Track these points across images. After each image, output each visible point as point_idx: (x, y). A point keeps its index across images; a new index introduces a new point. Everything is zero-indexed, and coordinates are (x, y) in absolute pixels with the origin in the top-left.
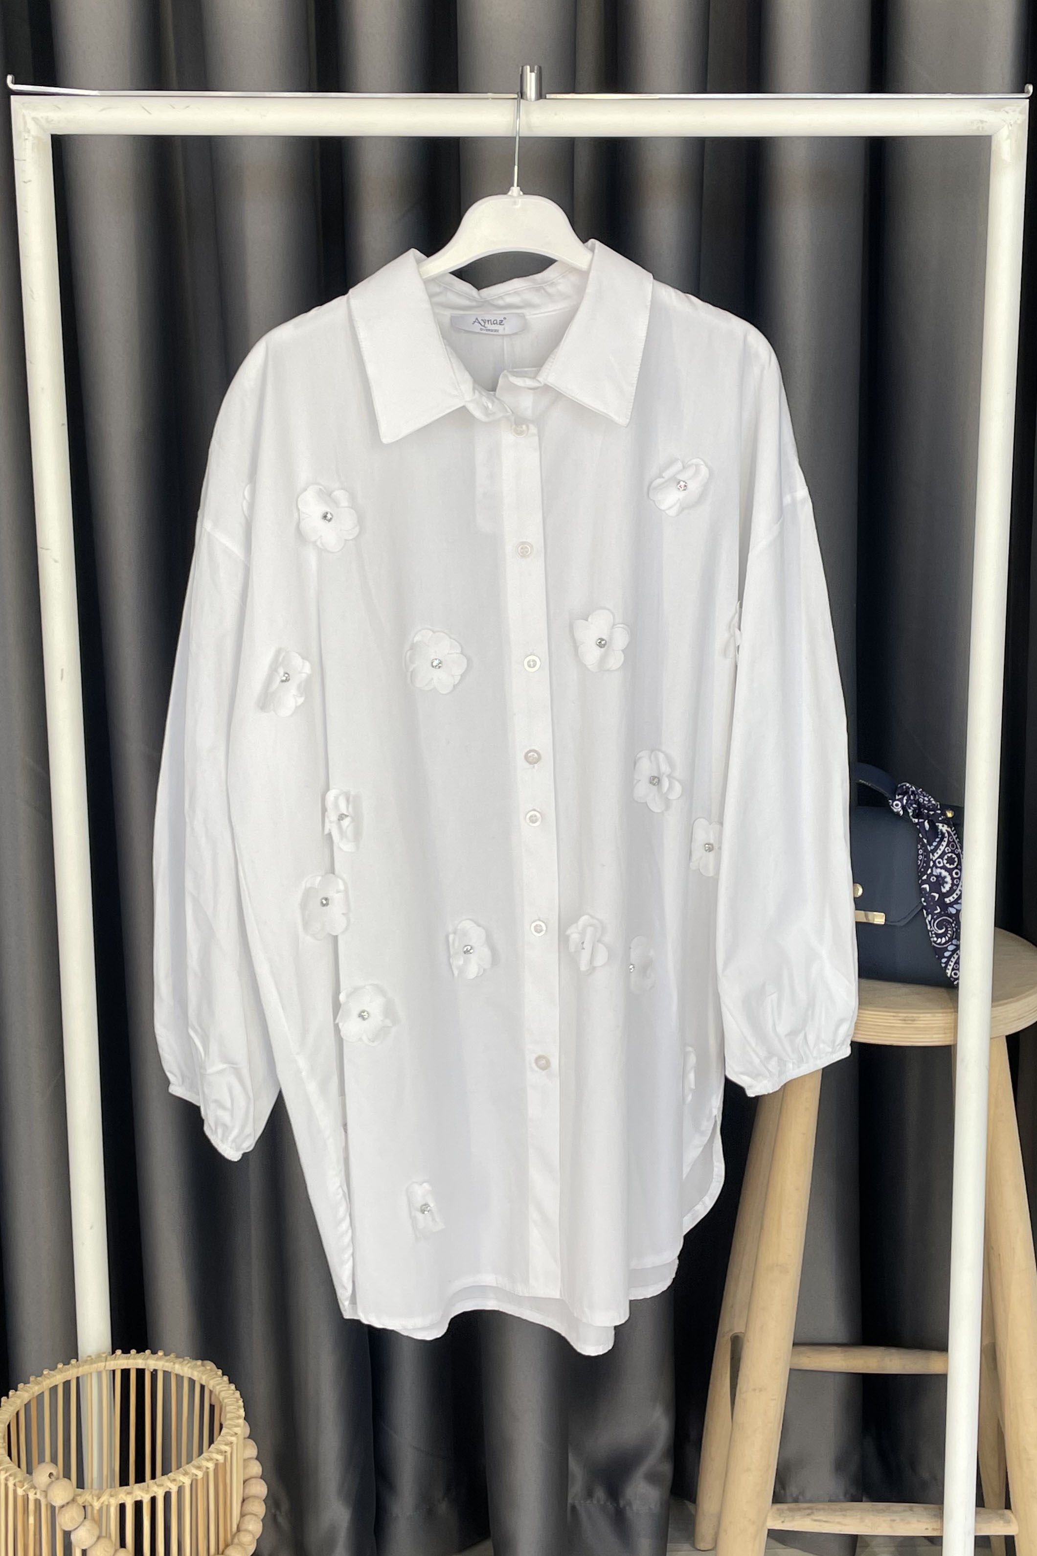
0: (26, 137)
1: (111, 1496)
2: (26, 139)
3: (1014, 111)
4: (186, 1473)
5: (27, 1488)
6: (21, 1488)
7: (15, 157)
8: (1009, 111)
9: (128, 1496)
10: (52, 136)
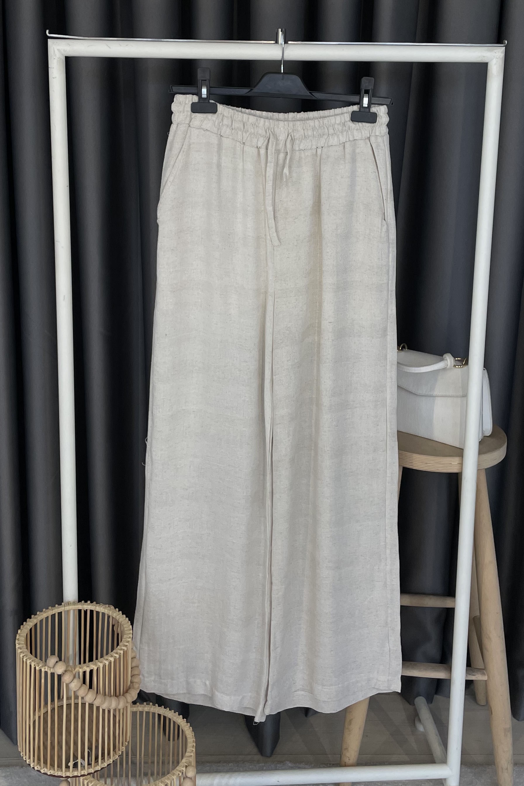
0: (55, 58)
1: (80, 668)
2: (55, 59)
3: (499, 52)
4: (112, 656)
5: (41, 666)
6: (38, 666)
7: (49, 67)
8: (496, 52)
9: (88, 667)
10: (66, 57)
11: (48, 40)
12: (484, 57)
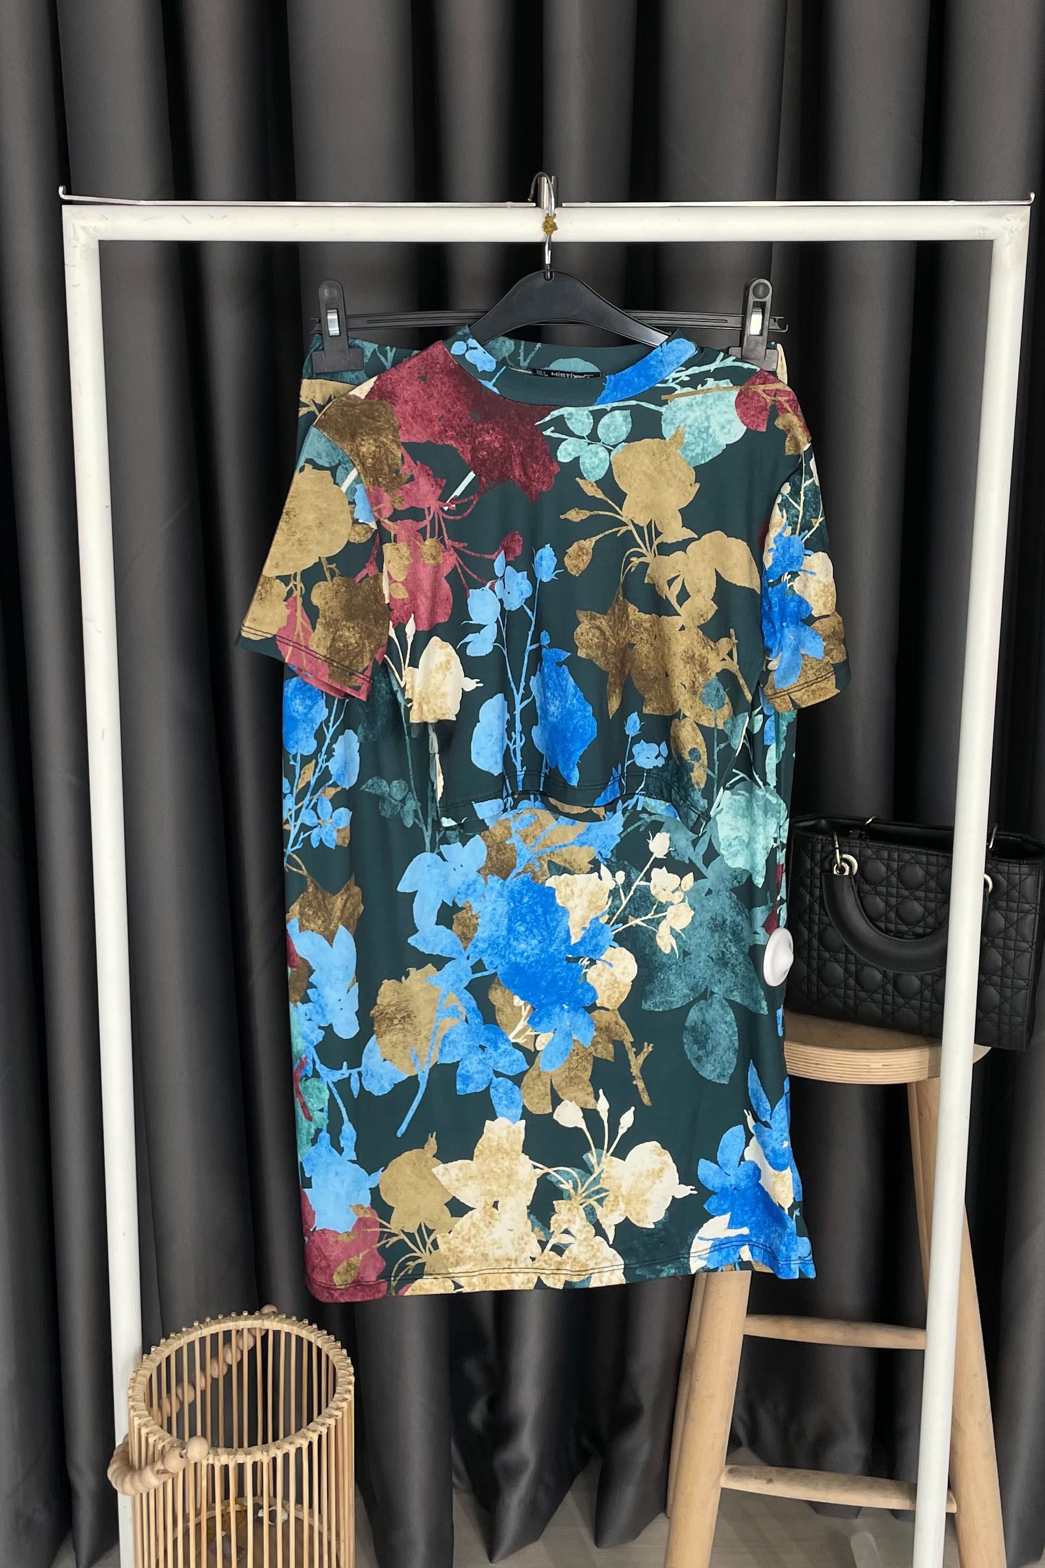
0: (76, 243)
2: (76, 247)
3: (1016, 218)
7: (66, 261)
8: (1012, 216)
10: (100, 241)
11: (63, 206)
12: (984, 229)
